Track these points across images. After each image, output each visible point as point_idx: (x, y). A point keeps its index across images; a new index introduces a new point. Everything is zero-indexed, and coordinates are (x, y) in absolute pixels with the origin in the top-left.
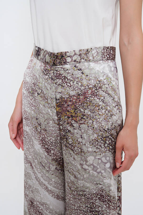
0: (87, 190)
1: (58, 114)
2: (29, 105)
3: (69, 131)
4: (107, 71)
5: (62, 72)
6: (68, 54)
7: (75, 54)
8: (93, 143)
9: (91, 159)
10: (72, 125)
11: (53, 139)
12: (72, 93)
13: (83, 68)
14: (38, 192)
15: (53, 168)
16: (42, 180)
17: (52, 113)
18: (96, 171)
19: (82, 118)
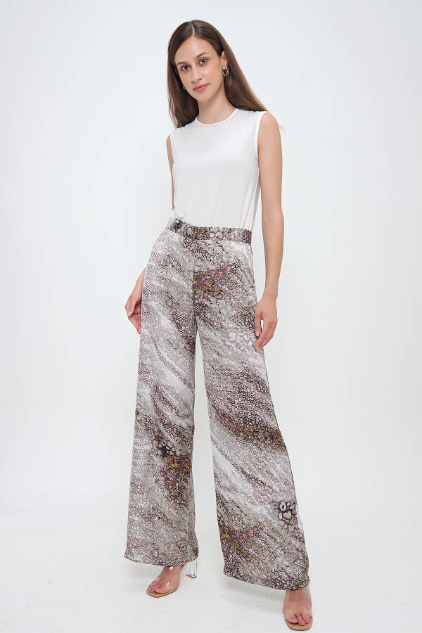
0: (233, 369)
1: (194, 287)
2: (158, 279)
3: (206, 306)
4: (245, 252)
5: (203, 246)
6: (212, 230)
7: (219, 231)
8: (234, 319)
9: (232, 335)
10: (208, 300)
11: (186, 314)
12: (212, 268)
13: (224, 245)
14: (163, 374)
15: (182, 346)
16: (168, 359)
17: (188, 286)
18: (239, 349)
19: (219, 293)
